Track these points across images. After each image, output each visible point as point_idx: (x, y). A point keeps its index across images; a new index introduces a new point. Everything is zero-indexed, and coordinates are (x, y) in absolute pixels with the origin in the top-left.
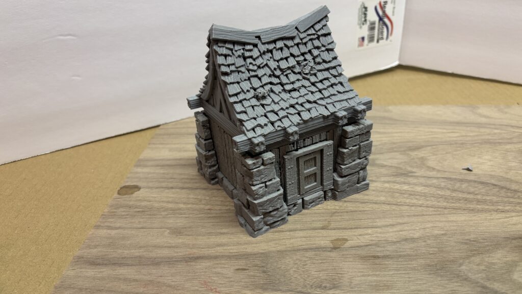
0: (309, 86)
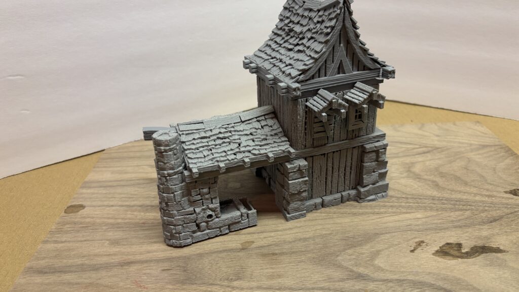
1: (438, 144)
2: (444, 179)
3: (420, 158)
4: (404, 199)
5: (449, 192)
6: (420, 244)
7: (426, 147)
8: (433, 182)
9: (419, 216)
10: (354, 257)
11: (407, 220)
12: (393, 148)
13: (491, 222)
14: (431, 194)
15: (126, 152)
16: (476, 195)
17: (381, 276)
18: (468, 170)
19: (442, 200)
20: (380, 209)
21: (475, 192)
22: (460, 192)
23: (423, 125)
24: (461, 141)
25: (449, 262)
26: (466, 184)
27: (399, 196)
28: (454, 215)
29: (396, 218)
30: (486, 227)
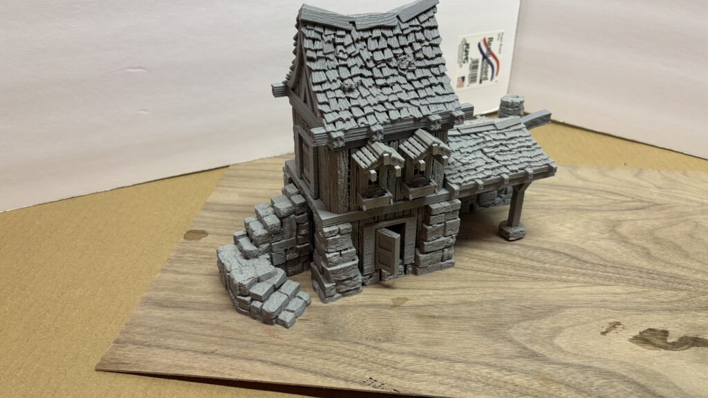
1: (657, 198)
2: (658, 246)
3: (630, 215)
4: (601, 267)
5: (663, 263)
6: (615, 325)
7: (641, 201)
9: (618, 290)
10: (529, 331)
11: (602, 294)
12: (595, 197)
14: (639, 264)
15: (256, 170)
17: (561, 358)
18: (693, 237)
19: (652, 273)
20: (569, 276)
21: (697, 268)
23: (641, 171)
24: (690, 197)
25: (649, 352)
27: (596, 262)
28: (665, 295)
29: (589, 289)
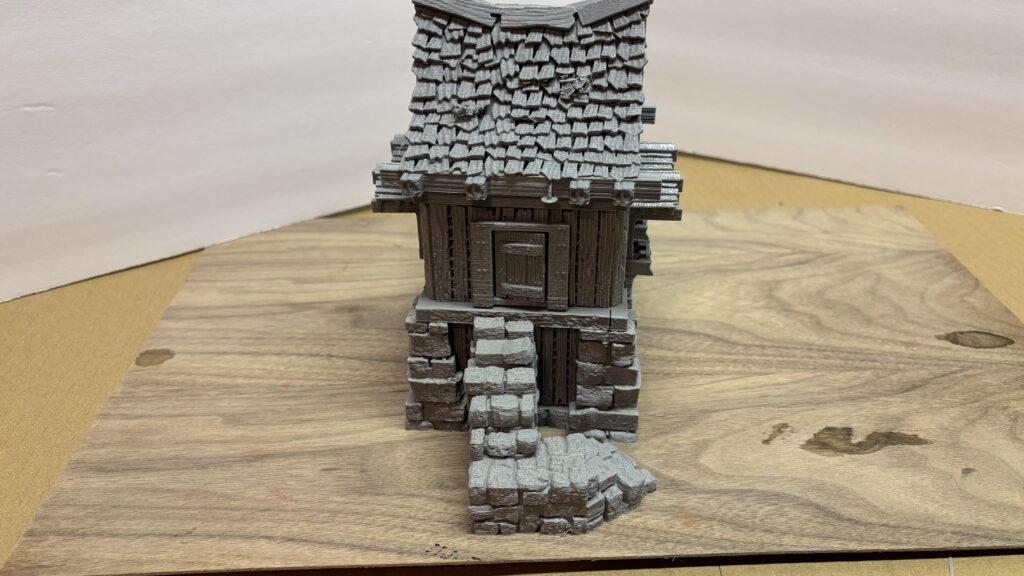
0: (559, 123)
1: (824, 246)
2: (831, 312)
3: (791, 273)
4: (756, 349)
5: (838, 335)
7: (804, 252)
8: (812, 317)
9: (782, 378)
10: (663, 451)
11: (761, 387)
12: (743, 252)
13: (908, 390)
14: (807, 339)
16: (885, 341)
17: (711, 483)
18: (875, 295)
19: (824, 351)
20: (713, 366)
21: (883, 336)
22: (858, 336)
23: (801, 211)
24: (867, 242)
25: (828, 460)
26: (869, 321)
27: (750, 342)
28: (844, 378)
29: (741, 382)
30: (898, 399)
